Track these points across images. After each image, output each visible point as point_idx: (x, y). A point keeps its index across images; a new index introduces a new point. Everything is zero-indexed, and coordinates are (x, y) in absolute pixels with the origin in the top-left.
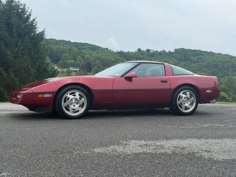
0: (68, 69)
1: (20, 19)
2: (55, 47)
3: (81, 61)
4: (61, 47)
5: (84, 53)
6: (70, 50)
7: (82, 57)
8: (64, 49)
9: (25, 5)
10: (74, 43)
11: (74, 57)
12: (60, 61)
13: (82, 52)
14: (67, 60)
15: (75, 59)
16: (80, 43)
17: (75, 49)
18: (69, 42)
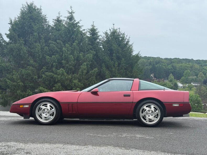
0: (190, 84)
1: (119, 45)
2: (178, 66)
3: (202, 77)
4: (184, 64)
5: (205, 70)
6: (192, 67)
7: (203, 73)
8: (187, 66)
9: (124, 34)
10: (197, 61)
11: (195, 73)
12: (183, 78)
13: (204, 69)
14: (189, 76)
15: (197, 75)
16: (202, 60)
17: (197, 66)
18: (192, 59)
